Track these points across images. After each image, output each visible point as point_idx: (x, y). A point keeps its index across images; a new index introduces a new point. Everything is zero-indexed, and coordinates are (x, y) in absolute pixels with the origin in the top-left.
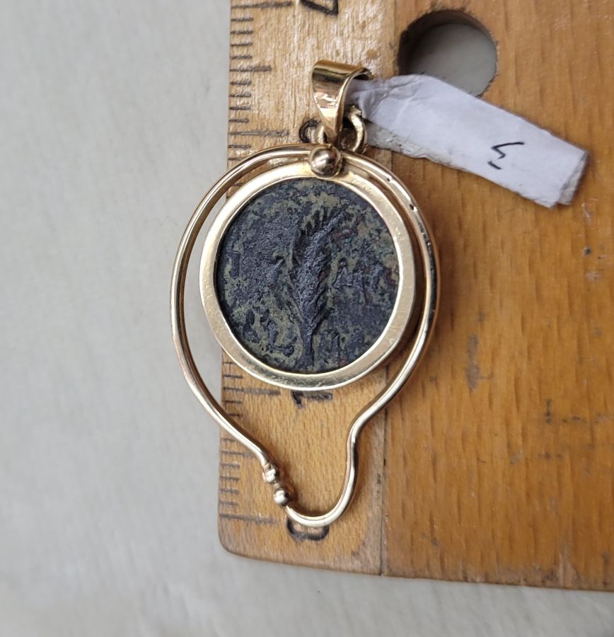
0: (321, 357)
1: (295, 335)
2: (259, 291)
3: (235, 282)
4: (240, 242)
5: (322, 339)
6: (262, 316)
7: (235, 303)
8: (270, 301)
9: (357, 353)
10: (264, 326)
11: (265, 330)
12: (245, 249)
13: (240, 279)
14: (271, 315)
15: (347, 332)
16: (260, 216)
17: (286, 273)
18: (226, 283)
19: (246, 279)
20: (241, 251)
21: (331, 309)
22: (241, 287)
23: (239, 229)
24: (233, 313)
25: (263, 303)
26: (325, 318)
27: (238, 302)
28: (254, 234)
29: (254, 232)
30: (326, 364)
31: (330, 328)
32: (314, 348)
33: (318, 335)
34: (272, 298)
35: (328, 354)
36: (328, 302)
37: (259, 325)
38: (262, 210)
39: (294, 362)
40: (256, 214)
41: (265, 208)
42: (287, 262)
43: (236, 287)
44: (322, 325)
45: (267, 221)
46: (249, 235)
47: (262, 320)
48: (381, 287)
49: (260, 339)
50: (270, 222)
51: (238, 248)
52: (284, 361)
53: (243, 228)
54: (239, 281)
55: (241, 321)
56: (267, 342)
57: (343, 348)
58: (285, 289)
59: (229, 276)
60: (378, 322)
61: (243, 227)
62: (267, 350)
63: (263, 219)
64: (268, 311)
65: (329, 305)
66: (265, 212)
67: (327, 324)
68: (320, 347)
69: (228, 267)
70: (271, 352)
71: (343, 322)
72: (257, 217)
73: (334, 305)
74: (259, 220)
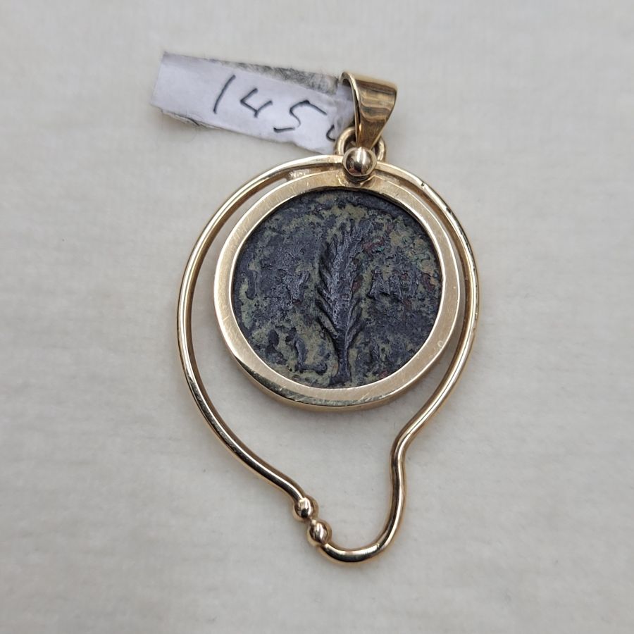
0: (359, 371)
1: (327, 352)
2: (282, 309)
3: (253, 303)
4: (257, 260)
5: (359, 353)
6: (287, 335)
7: (254, 325)
8: (296, 318)
9: (399, 362)
10: (290, 345)
11: (292, 350)
12: (262, 268)
13: (259, 299)
14: (299, 332)
15: (388, 341)
16: (278, 232)
17: (313, 288)
18: (243, 304)
19: (266, 298)
20: (258, 269)
21: (367, 320)
22: (260, 307)
23: (255, 247)
24: (253, 336)
25: (288, 321)
26: (361, 329)
27: (257, 324)
28: (272, 251)
29: (272, 249)
30: (365, 378)
31: (367, 340)
32: (350, 363)
33: (354, 349)
34: (298, 314)
35: (367, 367)
36: (363, 312)
37: (285, 345)
38: (280, 226)
39: (329, 380)
40: (274, 230)
41: (284, 223)
42: (313, 277)
43: (255, 308)
44: (358, 338)
45: (286, 236)
46: (266, 253)
47: (288, 340)
48: (421, 292)
49: (286, 360)
50: (290, 237)
51: (253, 267)
52: (317, 380)
53: (260, 246)
54: (258, 302)
55: (263, 343)
56: (296, 361)
57: (383, 360)
58: (313, 305)
59: (245, 297)
60: (420, 329)
61: (260, 244)
62: (296, 370)
63: (282, 235)
64: (294, 329)
65: (365, 316)
66: (284, 228)
67: (363, 336)
68: (357, 361)
69: (244, 287)
70: (301, 372)
71: (382, 332)
72: (274, 234)
73: (370, 316)
74: (277, 236)
